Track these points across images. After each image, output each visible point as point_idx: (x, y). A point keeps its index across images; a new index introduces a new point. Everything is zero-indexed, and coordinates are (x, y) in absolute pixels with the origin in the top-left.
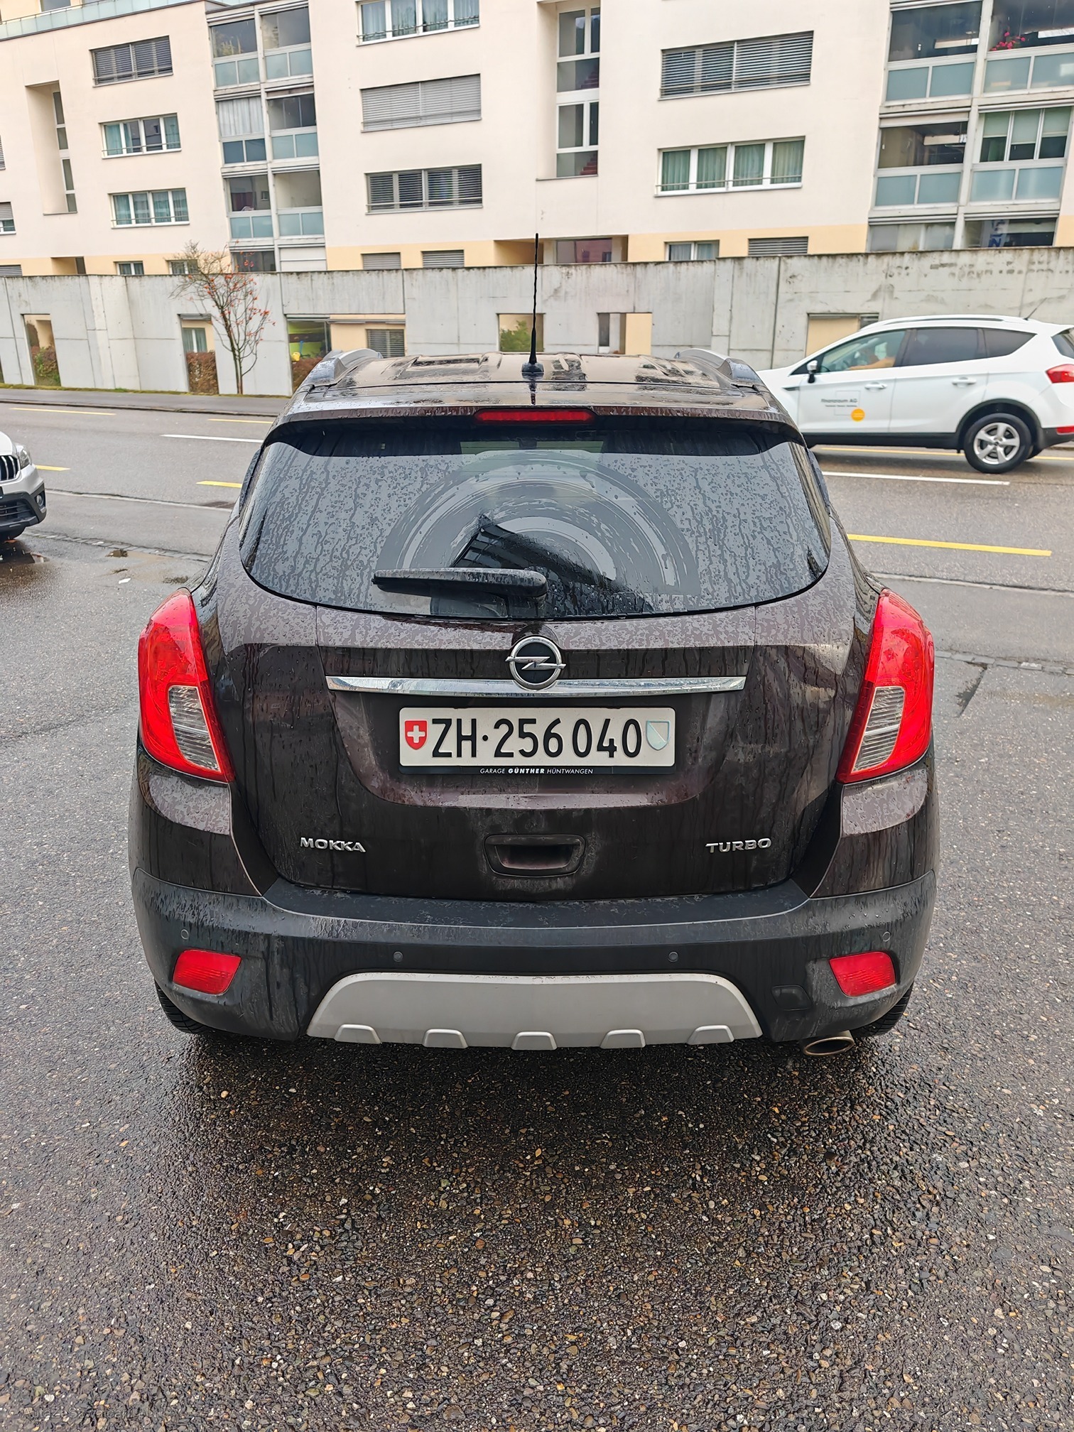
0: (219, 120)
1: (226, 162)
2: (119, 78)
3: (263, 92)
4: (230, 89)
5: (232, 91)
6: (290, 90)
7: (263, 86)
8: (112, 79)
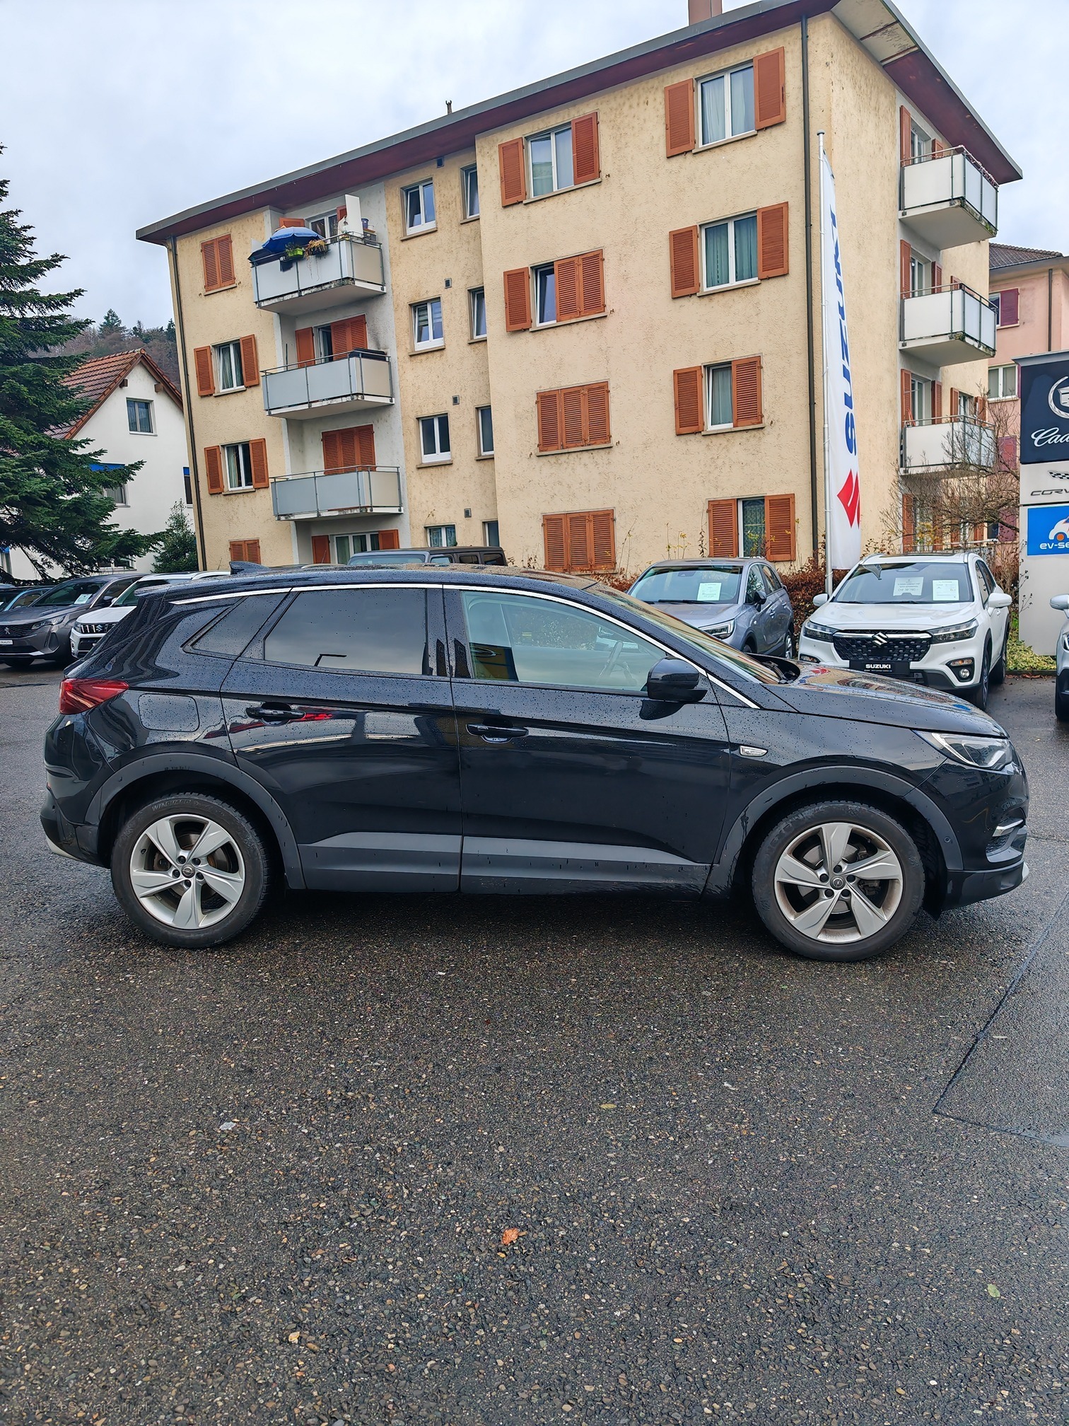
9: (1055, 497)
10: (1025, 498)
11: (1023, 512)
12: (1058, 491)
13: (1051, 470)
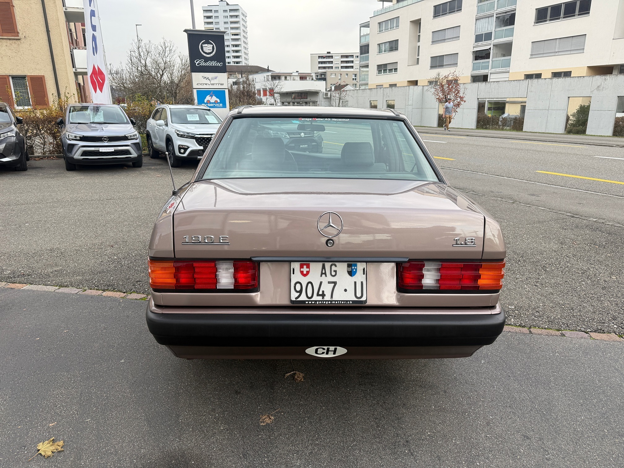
0: (476, 27)
1: (475, 42)
2: (442, 15)
3: (495, 14)
4: (482, 14)
5: (483, 15)
6: (506, 12)
7: (495, 12)
8: (439, 15)
9: (205, 87)
10: (195, 86)
11: (195, 91)
12: (206, 84)
13: (203, 76)
